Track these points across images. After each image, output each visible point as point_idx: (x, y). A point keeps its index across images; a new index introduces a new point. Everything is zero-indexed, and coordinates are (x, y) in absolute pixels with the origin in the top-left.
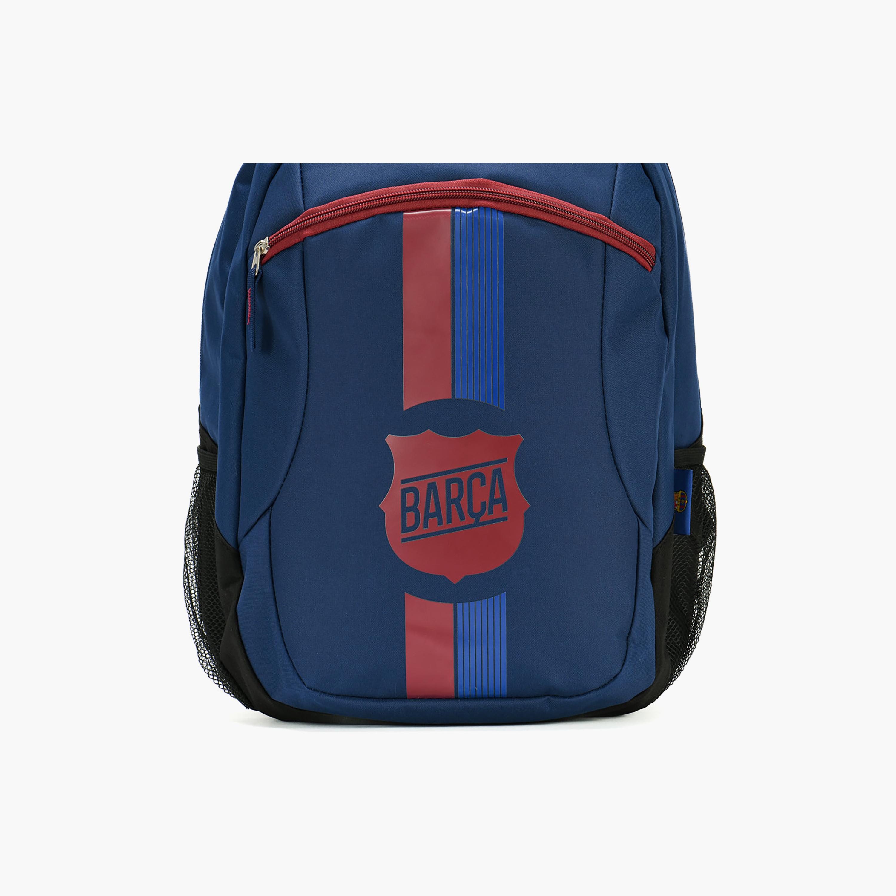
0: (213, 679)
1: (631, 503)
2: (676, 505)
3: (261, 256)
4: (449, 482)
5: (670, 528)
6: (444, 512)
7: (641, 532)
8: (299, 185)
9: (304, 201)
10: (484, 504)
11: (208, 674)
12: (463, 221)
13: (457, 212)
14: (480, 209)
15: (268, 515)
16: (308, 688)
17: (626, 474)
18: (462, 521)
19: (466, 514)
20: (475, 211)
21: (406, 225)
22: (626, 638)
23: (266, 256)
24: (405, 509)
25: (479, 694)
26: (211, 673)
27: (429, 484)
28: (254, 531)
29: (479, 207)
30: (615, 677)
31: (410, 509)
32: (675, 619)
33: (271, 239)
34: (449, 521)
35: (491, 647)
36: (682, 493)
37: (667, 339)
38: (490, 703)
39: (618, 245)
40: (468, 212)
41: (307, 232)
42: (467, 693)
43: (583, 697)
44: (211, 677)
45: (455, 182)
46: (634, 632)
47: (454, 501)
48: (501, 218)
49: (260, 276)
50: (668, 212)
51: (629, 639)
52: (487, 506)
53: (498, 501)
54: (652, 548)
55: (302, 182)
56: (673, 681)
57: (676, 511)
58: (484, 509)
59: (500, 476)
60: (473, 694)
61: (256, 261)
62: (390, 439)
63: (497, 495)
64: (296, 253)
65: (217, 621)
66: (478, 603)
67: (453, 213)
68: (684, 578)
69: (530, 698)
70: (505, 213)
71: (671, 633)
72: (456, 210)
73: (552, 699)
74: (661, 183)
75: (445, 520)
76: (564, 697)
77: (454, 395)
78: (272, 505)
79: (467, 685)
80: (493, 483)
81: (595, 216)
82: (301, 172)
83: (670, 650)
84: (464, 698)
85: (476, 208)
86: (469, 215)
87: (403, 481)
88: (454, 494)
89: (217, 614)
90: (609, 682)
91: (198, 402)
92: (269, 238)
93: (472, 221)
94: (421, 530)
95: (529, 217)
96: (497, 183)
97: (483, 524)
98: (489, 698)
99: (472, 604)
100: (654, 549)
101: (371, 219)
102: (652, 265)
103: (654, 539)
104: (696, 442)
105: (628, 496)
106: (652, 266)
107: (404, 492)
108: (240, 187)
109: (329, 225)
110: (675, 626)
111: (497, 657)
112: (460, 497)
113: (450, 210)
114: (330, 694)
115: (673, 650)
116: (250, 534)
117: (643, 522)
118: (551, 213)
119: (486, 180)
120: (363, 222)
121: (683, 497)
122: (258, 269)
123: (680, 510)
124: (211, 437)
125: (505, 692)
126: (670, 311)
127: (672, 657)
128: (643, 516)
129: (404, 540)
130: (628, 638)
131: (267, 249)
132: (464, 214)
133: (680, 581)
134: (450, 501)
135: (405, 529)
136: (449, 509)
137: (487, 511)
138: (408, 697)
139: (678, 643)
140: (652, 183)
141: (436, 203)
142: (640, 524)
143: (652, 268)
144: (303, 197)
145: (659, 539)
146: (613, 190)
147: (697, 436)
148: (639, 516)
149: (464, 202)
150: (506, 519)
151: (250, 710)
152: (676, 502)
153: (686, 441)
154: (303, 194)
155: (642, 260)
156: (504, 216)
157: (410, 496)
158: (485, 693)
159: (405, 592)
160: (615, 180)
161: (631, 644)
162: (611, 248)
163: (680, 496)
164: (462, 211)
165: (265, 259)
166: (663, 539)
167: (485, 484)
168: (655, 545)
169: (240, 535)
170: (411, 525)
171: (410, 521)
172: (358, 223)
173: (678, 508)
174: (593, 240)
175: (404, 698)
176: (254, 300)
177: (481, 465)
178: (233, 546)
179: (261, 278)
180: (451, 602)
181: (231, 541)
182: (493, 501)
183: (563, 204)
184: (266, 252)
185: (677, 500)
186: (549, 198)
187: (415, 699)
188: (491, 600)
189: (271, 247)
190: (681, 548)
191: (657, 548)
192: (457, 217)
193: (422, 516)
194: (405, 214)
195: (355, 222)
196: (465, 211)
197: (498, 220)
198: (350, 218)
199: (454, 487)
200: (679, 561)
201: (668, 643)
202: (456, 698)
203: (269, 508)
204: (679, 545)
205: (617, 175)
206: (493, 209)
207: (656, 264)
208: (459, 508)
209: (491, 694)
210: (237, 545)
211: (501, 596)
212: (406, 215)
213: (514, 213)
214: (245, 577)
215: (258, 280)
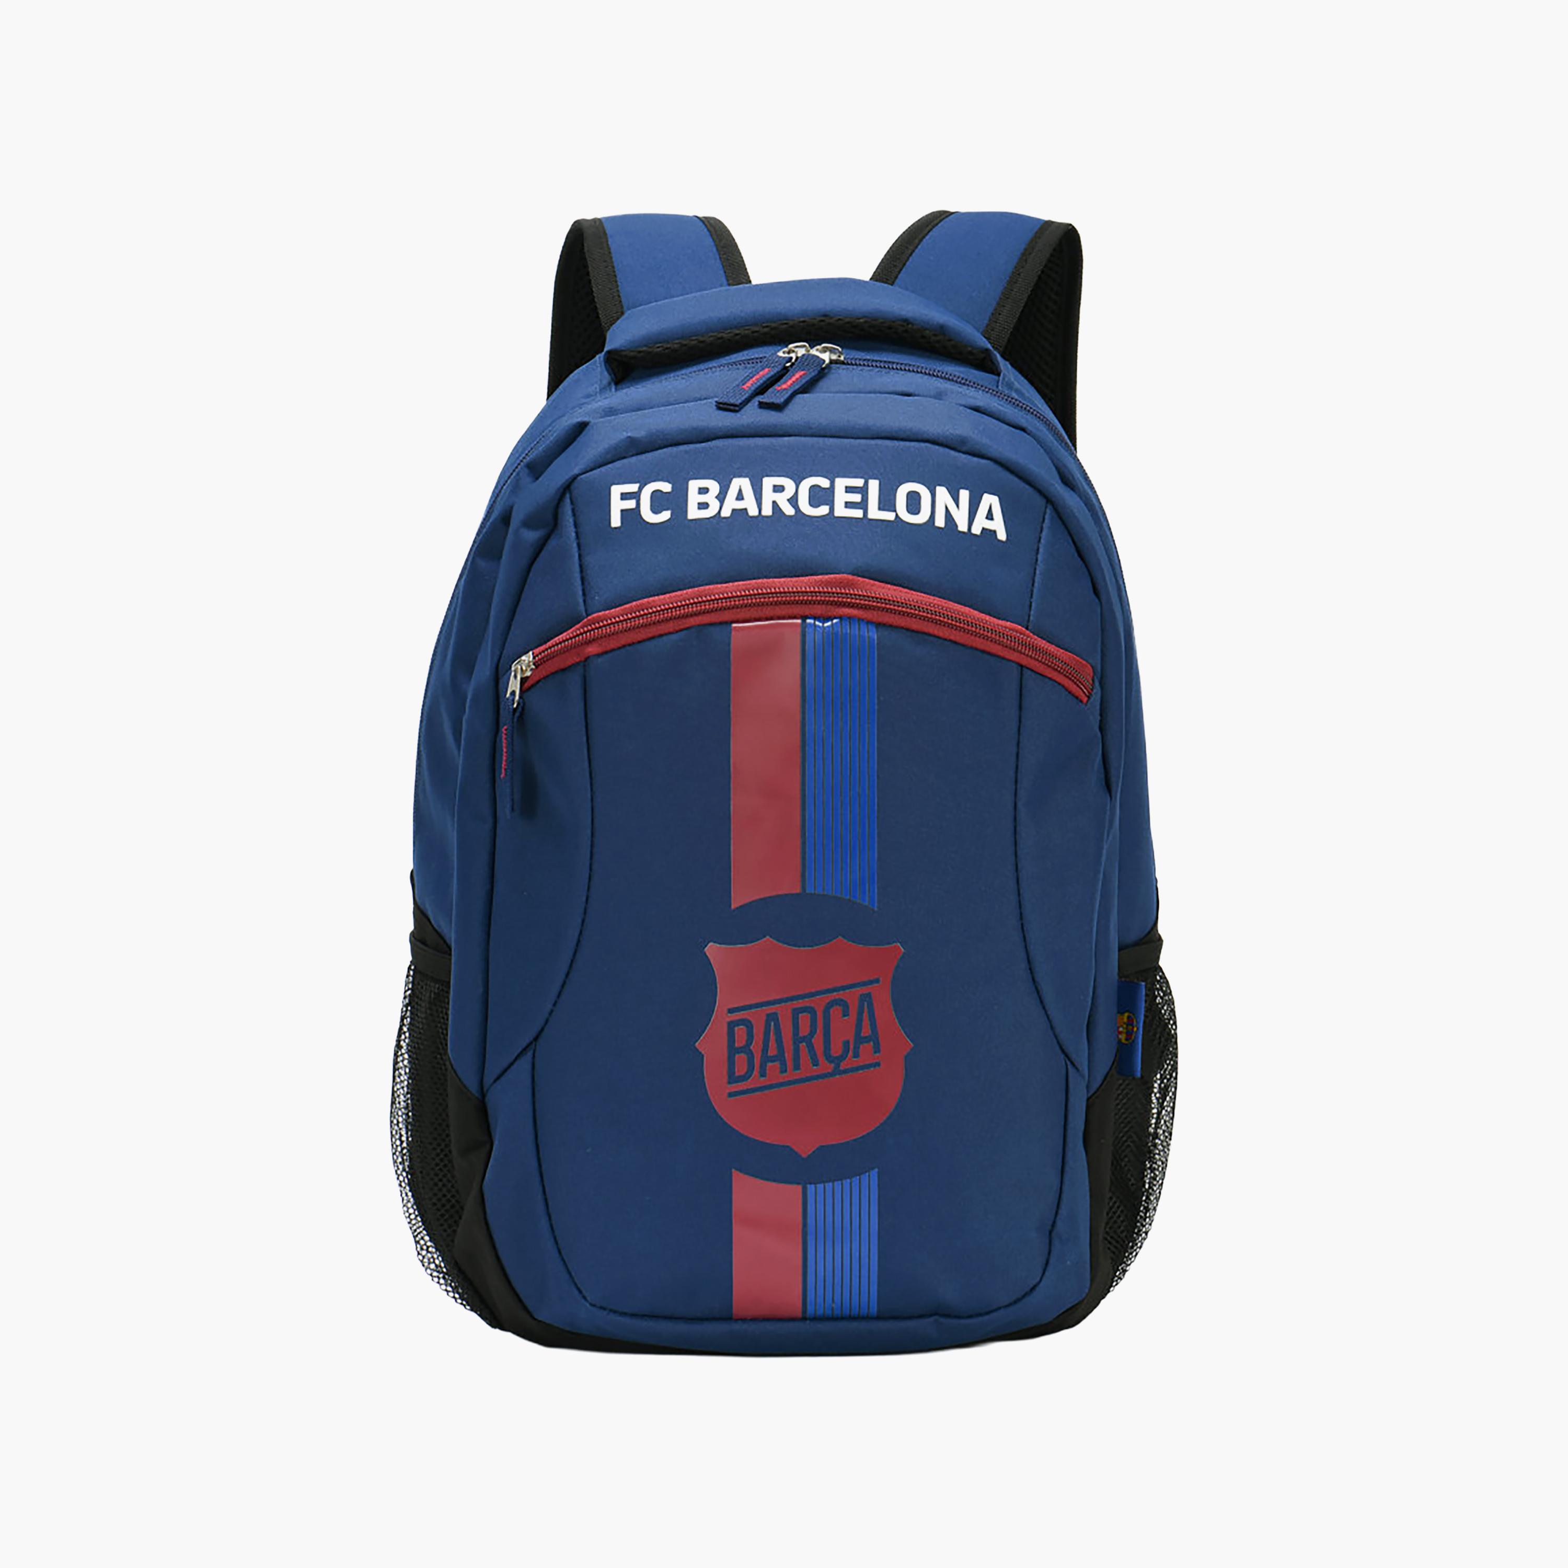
0: (438, 1283)
1: (1056, 1037)
2: (1120, 1033)
3: (522, 679)
4: (796, 1012)
5: (1111, 1069)
6: (788, 1055)
7: (1070, 1079)
8: (577, 575)
9: (584, 601)
10: (847, 1043)
11: (431, 1275)
12: (818, 637)
13: (810, 624)
14: (843, 622)
15: (530, 1054)
16: (591, 1304)
17: (1049, 996)
18: (815, 1067)
19: (822, 1059)
20: (836, 623)
21: (737, 641)
22: (1048, 1233)
23: (530, 679)
24: (732, 1050)
25: (837, 1312)
26: (435, 1274)
27: (768, 1015)
28: (510, 1075)
29: (840, 617)
30: (1033, 1289)
31: (739, 1050)
32: (1118, 1198)
33: (537, 656)
34: (797, 1067)
35: (855, 1246)
36: (1129, 1017)
37: (1108, 795)
38: (854, 1325)
39: (1041, 668)
40: (826, 625)
41: (592, 650)
42: (820, 1312)
43: (986, 1318)
44: (436, 1279)
45: (806, 579)
46: (1059, 1223)
47: (804, 1039)
48: (873, 634)
49: (520, 709)
50: (1112, 612)
51: (1054, 1234)
52: (852, 1047)
53: (867, 1039)
54: (1085, 1099)
55: (581, 571)
56: (1114, 1286)
57: (1120, 1041)
58: (847, 1051)
59: (870, 1005)
60: (829, 1313)
61: (514, 685)
62: (712, 949)
63: (866, 1031)
64: (575, 681)
65: (449, 1201)
66: (837, 1184)
67: (804, 625)
68: (1131, 1137)
69: (910, 1318)
70: (879, 625)
71: (1112, 1217)
72: (808, 621)
73: (942, 1320)
74: (1102, 570)
75: (790, 1064)
76: (959, 1317)
77: (804, 888)
78: (536, 1039)
79: (820, 1300)
80: (860, 1013)
81: (1006, 627)
82: (580, 556)
83: (1110, 1243)
84: (815, 1319)
85: (835, 618)
86: (827, 629)
87: (731, 1011)
88: (804, 1031)
89: (449, 1191)
90: (1024, 1297)
91: (410, 866)
92: (533, 654)
93: (832, 639)
94: (756, 1079)
95: (913, 631)
96: (867, 580)
97: (845, 1072)
98: (851, 1318)
99: (829, 1186)
100: (1088, 1099)
101: (685, 632)
102: (1089, 692)
103: (1088, 1087)
104: (1149, 932)
105: (1052, 1028)
106: (1087, 694)
107: (731, 1025)
108: (482, 564)
109: (624, 639)
110: (1118, 1207)
111: (865, 1261)
112: (812, 1034)
113: (799, 621)
114: (624, 1314)
115: (1114, 1242)
116: (503, 1079)
117: (1072, 1063)
118: (946, 625)
119: (850, 577)
120: (674, 637)
121: (1130, 1021)
122: (517, 698)
123: (1126, 1039)
124: (435, 926)
125: (874, 1310)
126: (1112, 756)
127: (1114, 1253)
128: (1073, 1056)
129: (730, 1095)
130: (1050, 1232)
131: (532, 670)
132: (819, 626)
133: (1126, 1141)
134: (797, 1040)
135: (732, 1078)
136: (797, 1050)
137: (851, 1053)
138: (734, 1317)
139: (1122, 1232)
140: (1089, 570)
141: (778, 611)
142: (1070, 1067)
143: (1088, 697)
144: (584, 594)
145: (1095, 1085)
146: (1033, 585)
147: (1152, 923)
148: (1067, 1056)
149: (819, 610)
150: (879, 1064)
151: (497, 1331)
152: (1121, 1029)
153: (1133, 936)
154: (583, 590)
155: (1073, 688)
156: (877, 631)
157: (740, 1030)
158: (846, 1312)
159: (733, 1170)
160: (1035, 569)
161: (1056, 1242)
162: (1029, 672)
163: (1125, 1020)
164: (817, 623)
165: (526, 685)
166: (1101, 1085)
167: (848, 1015)
168: (1089, 1095)
169: (488, 1080)
170: (742, 1073)
171: (740, 1070)
172: (665, 638)
173: (1123, 1037)
174: (1004, 661)
175: (729, 1318)
176: (511, 743)
177: (844, 988)
178: (477, 1095)
179: (521, 714)
180: (799, 1184)
181: (473, 1087)
182: (859, 1040)
183: (960, 611)
184: (528, 674)
185: (1122, 1026)
186: (943, 602)
187: (744, 1320)
188: (856, 1180)
189: (537, 667)
190: (1127, 1094)
191: (1094, 1097)
192: (809, 631)
193: (757, 1061)
194: (734, 625)
195: (661, 636)
196: (820, 622)
197: (869, 637)
198: (653, 631)
199: (804, 1020)
200: (1123, 1113)
201: (1107, 1233)
202: (804, 1319)
203: (531, 1043)
204: (1123, 1090)
205: (1039, 562)
206: (860, 620)
207: (1095, 691)
208: (811, 1047)
209: (855, 1312)
210: (483, 1095)
211: (871, 1176)
212: (735, 627)
213: (891, 626)
214: (496, 1143)
215: (517, 714)
